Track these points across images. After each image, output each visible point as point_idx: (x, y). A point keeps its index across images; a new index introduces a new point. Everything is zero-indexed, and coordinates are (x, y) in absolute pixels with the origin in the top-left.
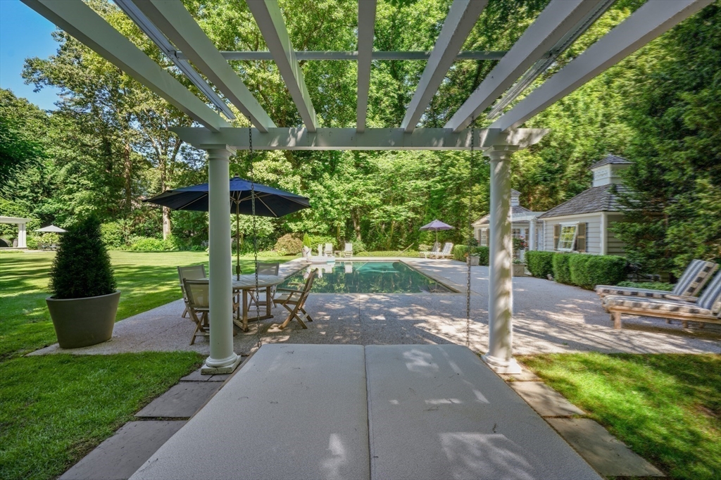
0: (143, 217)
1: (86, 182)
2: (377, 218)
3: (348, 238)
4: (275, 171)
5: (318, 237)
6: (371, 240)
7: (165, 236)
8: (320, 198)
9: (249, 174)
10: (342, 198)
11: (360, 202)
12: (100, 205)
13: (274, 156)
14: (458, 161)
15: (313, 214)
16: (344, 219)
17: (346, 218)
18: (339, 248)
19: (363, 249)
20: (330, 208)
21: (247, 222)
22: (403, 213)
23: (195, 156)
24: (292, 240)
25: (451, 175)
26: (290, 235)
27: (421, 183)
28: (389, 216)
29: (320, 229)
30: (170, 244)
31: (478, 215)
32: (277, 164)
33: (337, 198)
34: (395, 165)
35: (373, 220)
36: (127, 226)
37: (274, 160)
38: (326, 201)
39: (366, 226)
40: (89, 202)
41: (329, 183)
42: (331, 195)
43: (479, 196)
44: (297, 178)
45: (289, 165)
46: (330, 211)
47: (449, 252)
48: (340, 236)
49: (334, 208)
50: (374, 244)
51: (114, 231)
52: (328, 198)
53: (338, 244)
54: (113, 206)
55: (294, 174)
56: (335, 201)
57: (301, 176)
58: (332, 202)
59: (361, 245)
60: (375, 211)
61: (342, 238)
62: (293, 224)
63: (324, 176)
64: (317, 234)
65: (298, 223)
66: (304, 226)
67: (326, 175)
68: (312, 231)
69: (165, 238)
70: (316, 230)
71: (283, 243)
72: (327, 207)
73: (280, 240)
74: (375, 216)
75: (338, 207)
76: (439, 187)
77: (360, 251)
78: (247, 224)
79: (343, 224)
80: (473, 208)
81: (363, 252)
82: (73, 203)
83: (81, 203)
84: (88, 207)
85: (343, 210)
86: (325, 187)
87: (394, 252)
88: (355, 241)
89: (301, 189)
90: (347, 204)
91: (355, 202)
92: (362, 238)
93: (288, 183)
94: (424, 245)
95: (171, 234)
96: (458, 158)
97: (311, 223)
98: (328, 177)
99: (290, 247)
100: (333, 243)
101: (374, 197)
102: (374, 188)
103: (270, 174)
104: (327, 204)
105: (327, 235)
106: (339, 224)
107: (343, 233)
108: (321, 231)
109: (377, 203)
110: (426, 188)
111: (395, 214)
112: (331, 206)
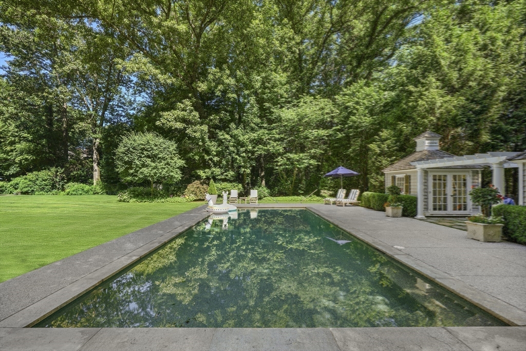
0: (77, 166)
1: (26, 135)
2: (281, 165)
3: (254, 184)
4: (184, 120)
5: (226, 183)
6: (275, 186)
7: (95, 182)
8: (227, 147)
9: (158, 123)
10: (247, 146)
11: (264, 150)
12: (38, 156)
13: (182, 106)
14: (357, 110)
15: (220, 162)
16: (250, 167)
17: (251, 166)
18: (244, 194)
19: (267, 194)
20: (237, 156)
21: (154, 169)
22: (305, 160)
23: (120, 112)
24: (200, 186)
25: (351, 123)
26: (199, 182)
27: (322, 132)
28: (292, 164)
29: (227, 175)
30: (98, 189)
31: (388, 161)
32: (185, 113)
33: (242, 147)
34: (298, 115)
35: (277, 168)
36: (58, 174)
37: (183, 110)
38: (232, 149)
39: (270, 172)
40: (29, 152)
41: (236, 132)
42: (238, 144)
43: (389, 142)
44: (205, 128)
45: (196, 114)
46: (237, 158)
47: (356, 199)
48: (246, 183)
49: (240, 156)
50: (276, 189)
51: (46, 178)
52: (234, 146)
53: (245, 190)
54: (50, 156)
55: (202, 124)
56: (241, 149)
57: (208, 125)
58: (238, 151)
59: (266, 191)
60: (279, 158)
61: (248, 184)
62: (202, 171)
63: (230, 126)
64: (225, 180)
65: (207, 170)
66: (212, 173)
67: (233, 125)
68: (219, 177)
69: (95, 184)
70: (223, 177)
71: (192, 189)
72: (234, 155)
73: (190, 186)
74: (279, 164)
75: (244, 154)
76: (340, 135)
77: (265, 197)
78: (154, 171)
79: (248, 171)
80: (382, 154)
81: (267, 198)
82: (14, 153)
83: (21, 153)
84: (27, 157)
85: (249, 158)
86: (231, 136)
87: (296, 197)
88: (259, 187)
89: (209, 138)
90: (253, 153)
91: (260, 150)
92: (266, 183)
93: (195, 132)
94: (326, 191)
95: (100, 180)
96: (358, 107)
97: (219, 170)
98: (234, 126)
99: (198, 193)
100: (239, 189)
101: (277, 145)
102: (277, 136)
103: (178, 123)
104: (234, 152)
105: (234, 181)
106: (244, 171)
107: (248, 180)
108: (227, 178)
109: (281, 151)
110: (327, 136)
111: (298, 161)
112: (237, 154)
